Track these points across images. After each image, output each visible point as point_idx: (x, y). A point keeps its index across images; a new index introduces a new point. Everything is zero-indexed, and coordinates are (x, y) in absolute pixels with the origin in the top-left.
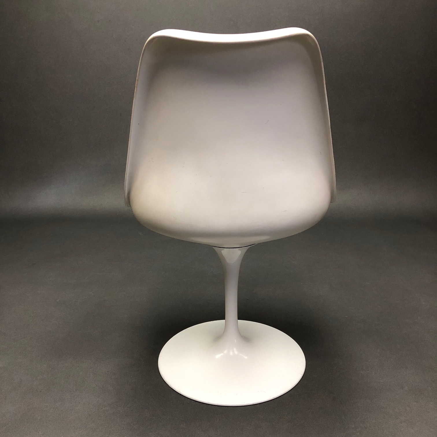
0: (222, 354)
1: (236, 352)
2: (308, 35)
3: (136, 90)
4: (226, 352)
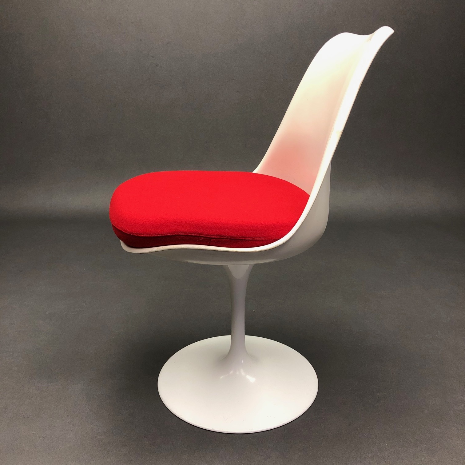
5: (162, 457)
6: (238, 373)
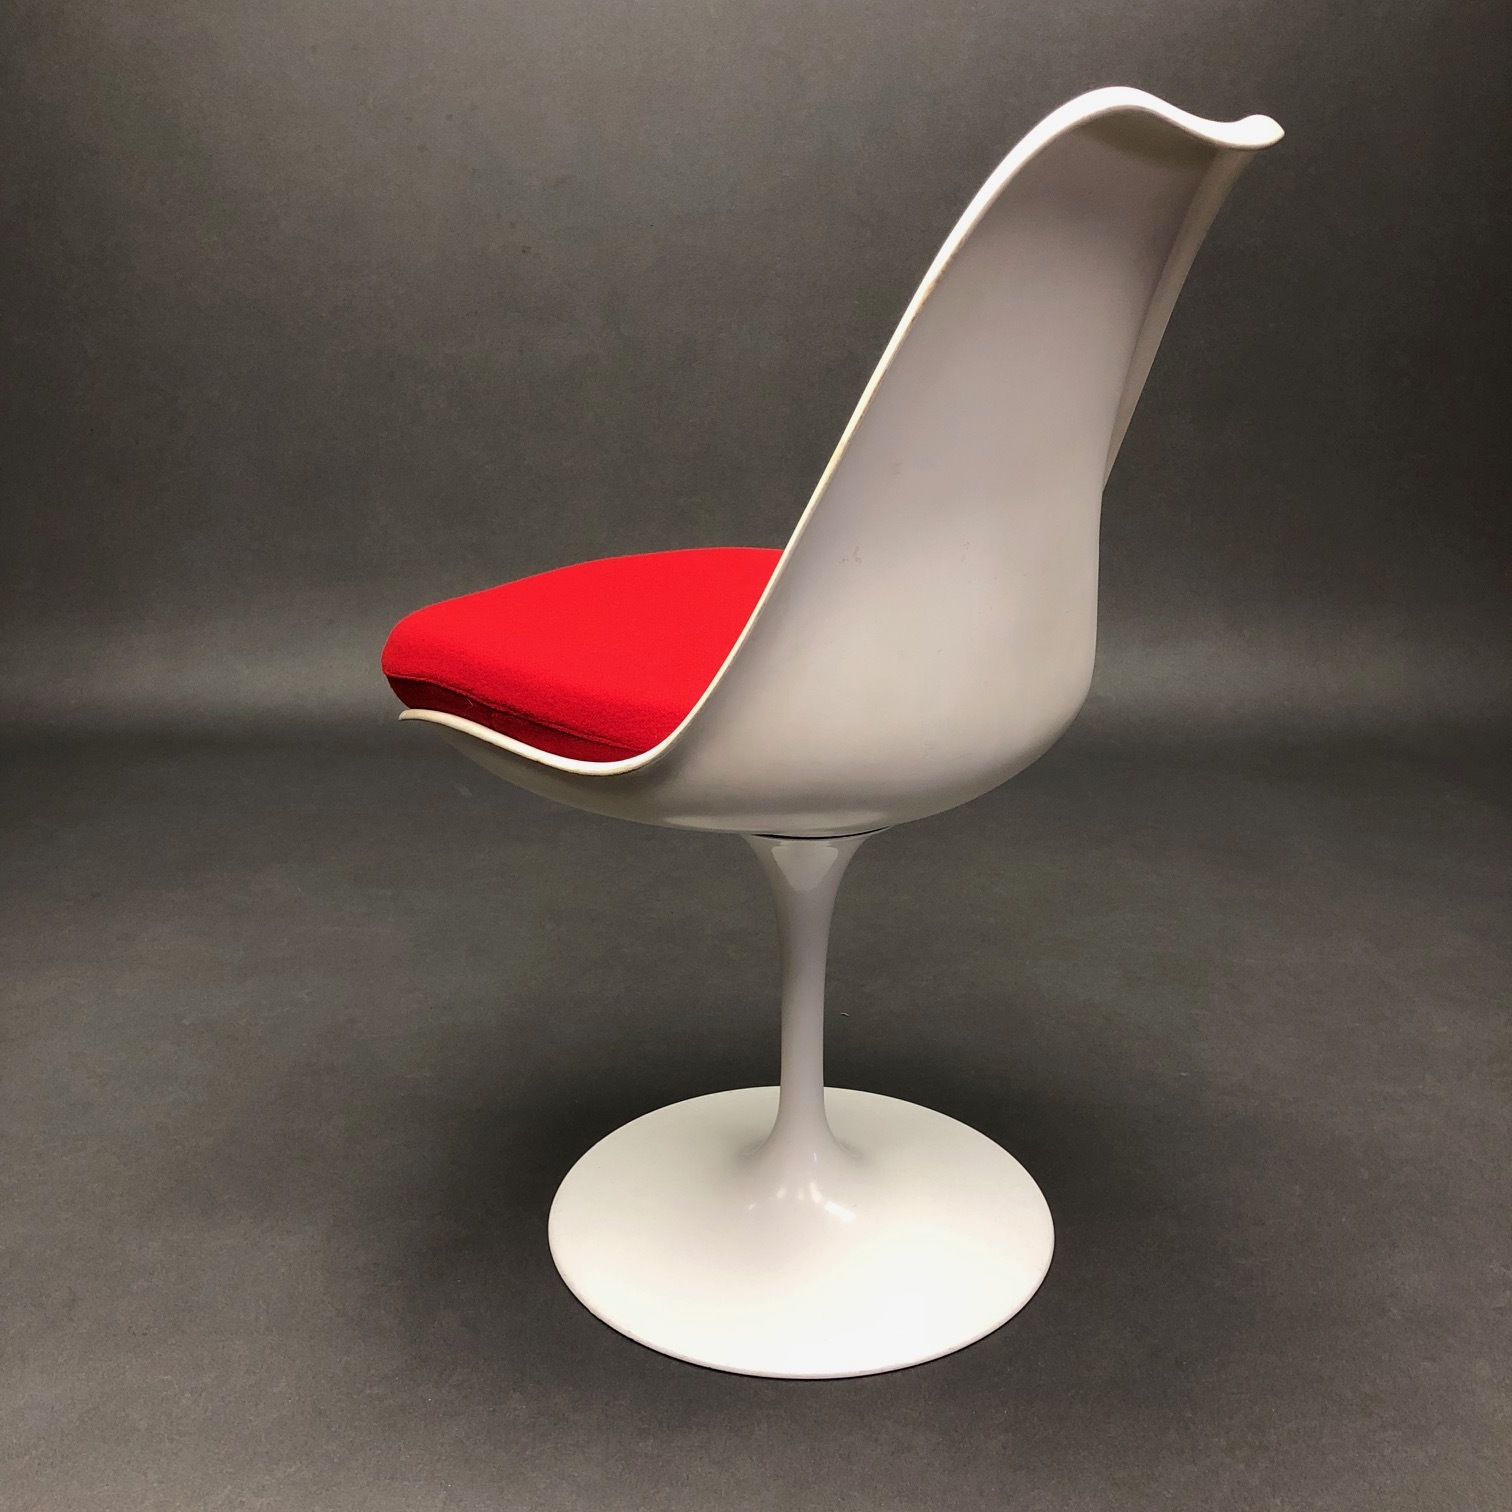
5: (572, 1449)
6: (801, 1196)
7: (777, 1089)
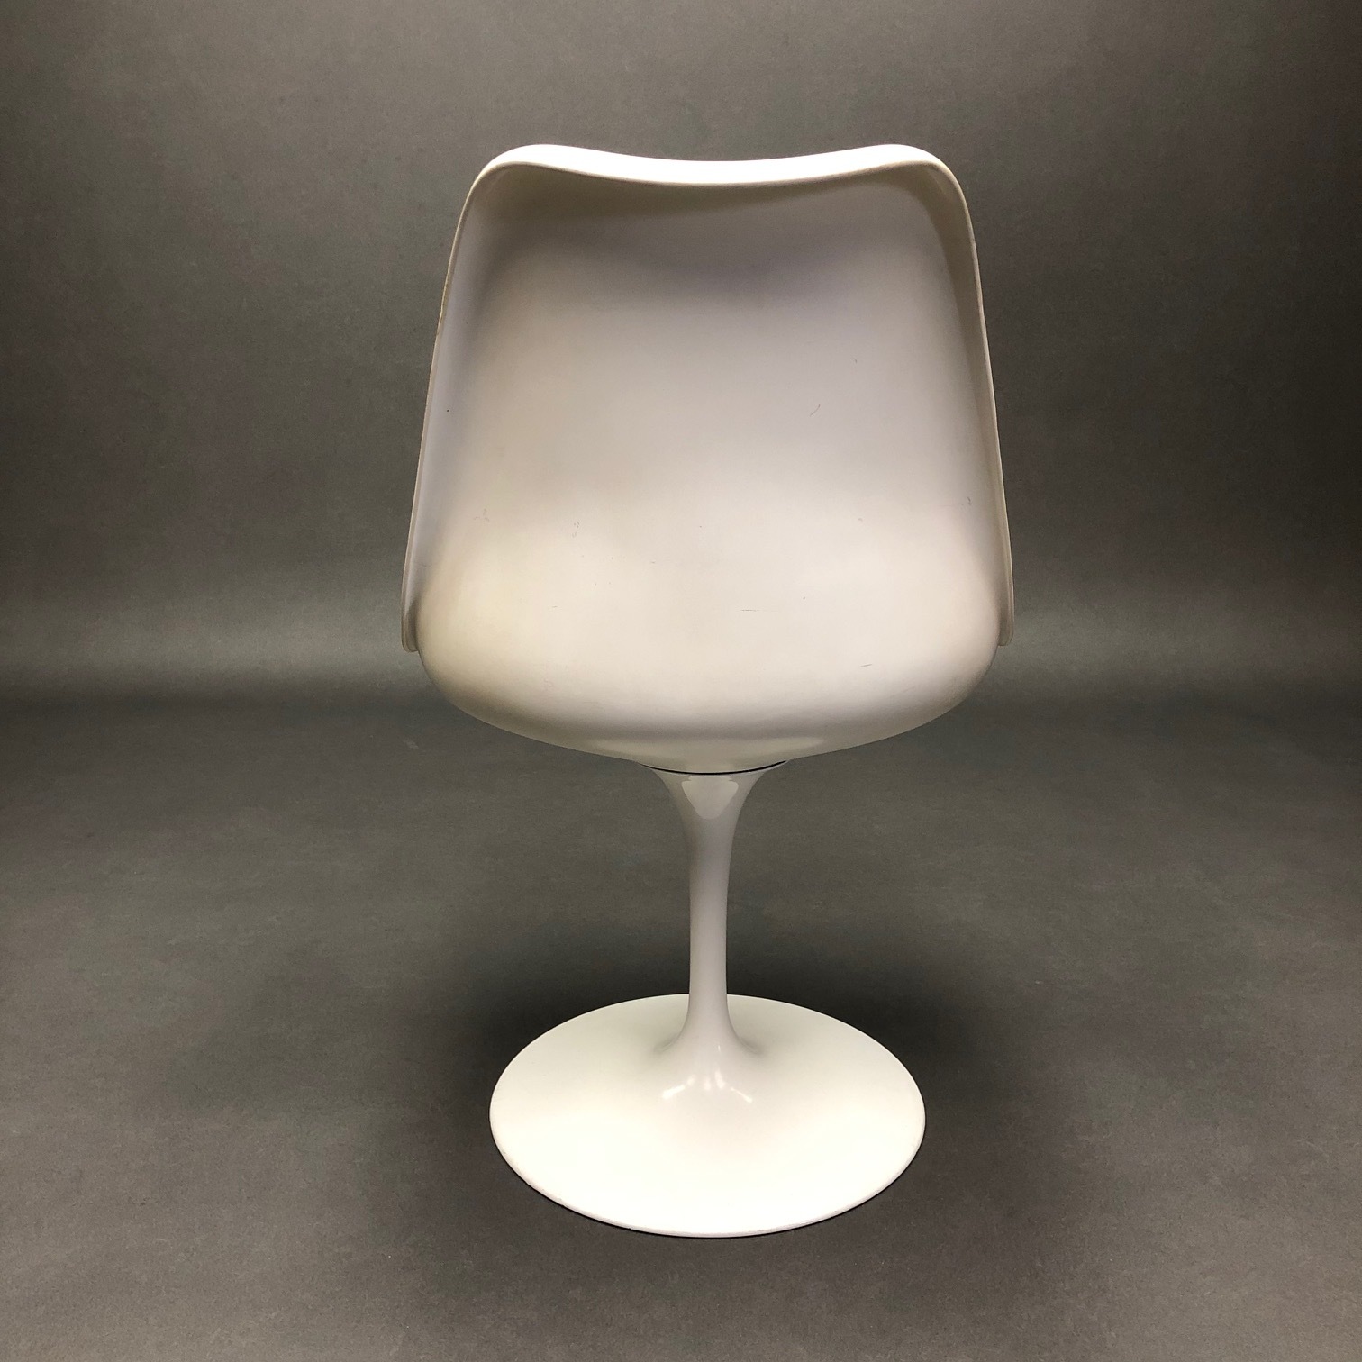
0: (681, 1088)
1: (721, 1084)
2: (933, 167)
3: (445, 315)
4: (691, 1081)
7: (687, 995)
